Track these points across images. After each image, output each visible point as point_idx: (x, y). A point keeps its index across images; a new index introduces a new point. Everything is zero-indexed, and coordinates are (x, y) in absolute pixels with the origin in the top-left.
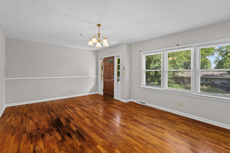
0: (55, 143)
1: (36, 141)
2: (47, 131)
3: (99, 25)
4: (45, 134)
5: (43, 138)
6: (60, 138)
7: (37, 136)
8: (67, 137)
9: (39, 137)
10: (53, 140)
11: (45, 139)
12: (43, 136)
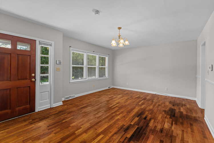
0: (158, 120)
1: (169, 131)
2: (156, 132)
3: (120, 28)
4: (159, 130)
5: (163, 129)
6: (152, 121)
7: (166, 134)
8: (148, 118)
9: (165, 132)
10: (157, 122)
11: (162, 127)
12: (162, 131)
